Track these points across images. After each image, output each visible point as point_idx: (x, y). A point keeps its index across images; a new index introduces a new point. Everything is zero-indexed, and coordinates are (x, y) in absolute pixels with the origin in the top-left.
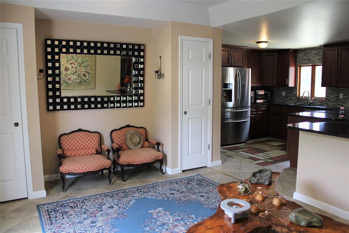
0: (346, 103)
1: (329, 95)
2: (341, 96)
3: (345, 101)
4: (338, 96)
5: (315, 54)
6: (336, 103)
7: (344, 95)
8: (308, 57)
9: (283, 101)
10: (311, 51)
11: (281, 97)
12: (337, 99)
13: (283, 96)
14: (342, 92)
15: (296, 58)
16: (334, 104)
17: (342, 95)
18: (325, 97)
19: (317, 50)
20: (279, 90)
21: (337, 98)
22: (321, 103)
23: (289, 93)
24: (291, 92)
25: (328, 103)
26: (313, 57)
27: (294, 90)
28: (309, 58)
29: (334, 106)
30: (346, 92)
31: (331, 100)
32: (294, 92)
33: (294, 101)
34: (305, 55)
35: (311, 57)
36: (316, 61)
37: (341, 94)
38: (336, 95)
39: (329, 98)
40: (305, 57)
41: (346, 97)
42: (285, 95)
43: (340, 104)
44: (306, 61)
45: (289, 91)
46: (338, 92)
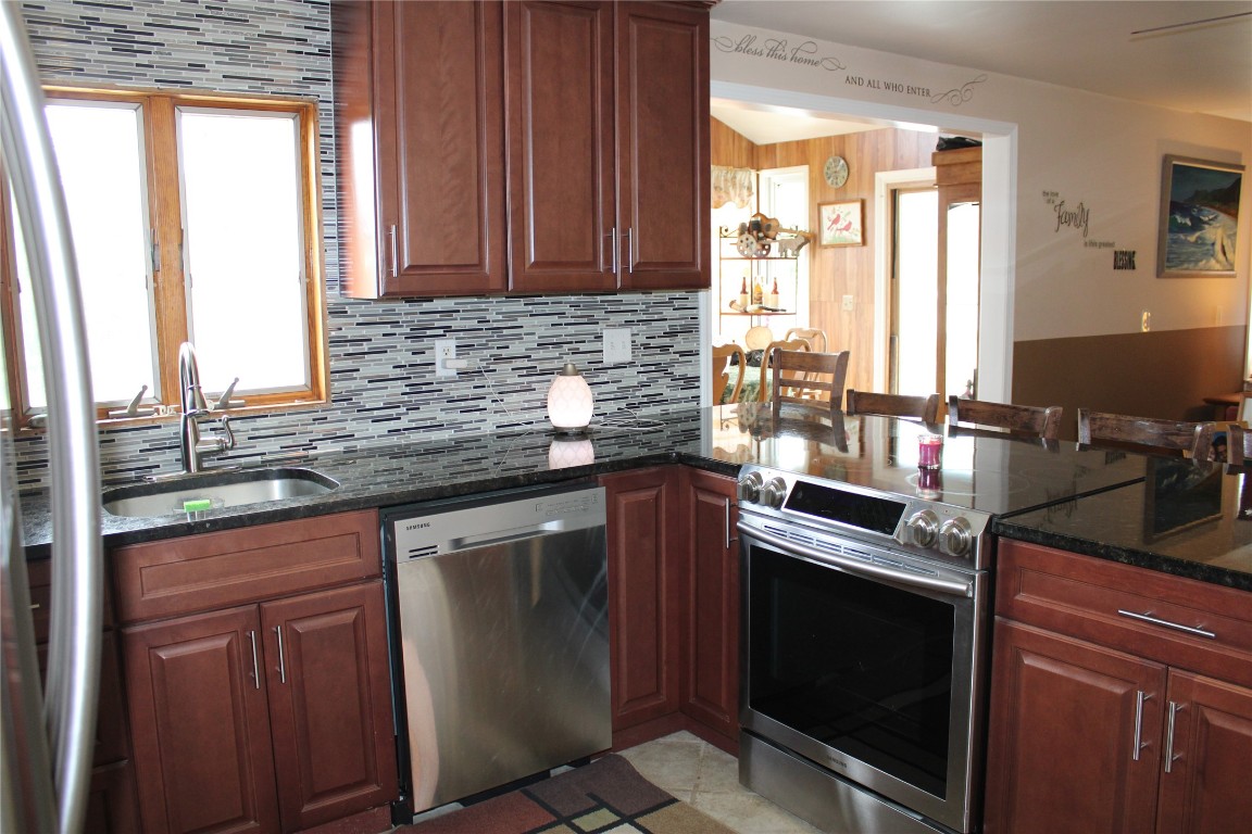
0: (482, 404)
1: (349, 364)
2: (445, 357)
3: (471, 392)
4: (418, 359)
6: (413, 415)
7: (462, 349)
12: (418, 382)
14: (448, 329)
16: (393, 425)
17: (453, 352)
18: (297, 377)
21: (413, 381)
22: (289, 441)
25: (350, 427)
28: (120, 28)
29: (395, 440)
30: (474, 324)
31: (373, 398)
36: (199, 67)
37: (439, 344)
38: (405, 358)
39: (353, 385)
41: (473, 362)
43: (442, 417)
46: (417, 334)
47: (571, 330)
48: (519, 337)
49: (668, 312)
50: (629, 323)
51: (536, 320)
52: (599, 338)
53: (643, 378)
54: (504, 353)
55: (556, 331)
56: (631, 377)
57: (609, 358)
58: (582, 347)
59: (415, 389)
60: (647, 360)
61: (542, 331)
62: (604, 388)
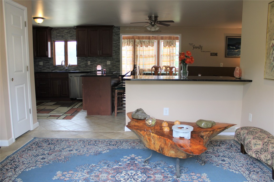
0: (93, 68)
1: (80, 63)
2: (89, 63)
3: (92, 66)
4: (86, 63)
5: (67, 33)
6: (86, 68)
7: (91, 62)
8: (61, 35)
9: (40, 70)
10: (64, 30)
11: (39, 67)
13: (40, 66)
14: (89, 60)
15: (51, 34)
18: (76, 64)
19: (68, 29)
20: (36, 61)
22: (74, 69)
23: (46, 63)
24: (48, 62)
25: (80, 68)
26: (65, 35)
27: (50, 60)
29: (84, 70)
30: (92, 60)
31: (82, 66)
32: (51, 62)
33: (51, 69)
34: (58, 33)
35: (64, 35)
36: (68, 38)
37: (88, 62)
38: (85, 63)
39: (80, 65)
40: (58, 35)
41: (92, 64)
42: (42, 65)
43: (89, 68)
44: (60, 38)
45: (46, 62)
46: (86, 61)
47: (103, 61)
48: (97, 61)
49: (116, 60)
50: (110, 60)
51: (99, 60)
52: (106, 62)
53: (112, 66)
54: (95, 63)
55: (101, 61)
56: (110, 66)
57: (107, 64)
58: (105, 63)
59: (86, 66)
60: (113, 64)
61: (100, 61)
62: (107, 67)
